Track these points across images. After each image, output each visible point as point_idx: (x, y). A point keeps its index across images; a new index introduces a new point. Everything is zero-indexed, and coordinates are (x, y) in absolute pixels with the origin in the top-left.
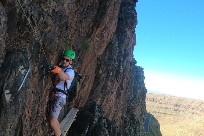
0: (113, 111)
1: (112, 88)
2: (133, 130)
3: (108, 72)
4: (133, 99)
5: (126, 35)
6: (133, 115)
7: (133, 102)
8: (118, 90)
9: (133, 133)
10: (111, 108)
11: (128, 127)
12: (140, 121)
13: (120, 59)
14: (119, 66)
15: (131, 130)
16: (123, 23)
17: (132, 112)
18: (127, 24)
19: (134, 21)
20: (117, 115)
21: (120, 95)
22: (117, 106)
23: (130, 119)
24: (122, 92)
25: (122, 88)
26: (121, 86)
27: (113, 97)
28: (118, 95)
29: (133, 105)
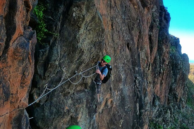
0: (159, 93)
1: (157, 81)
2: (176, 106)
3: (155, 75)
4: (174, 82)
5: (163, 51)
6: (175, 94)
7: (174, 84)
8: (161, 81)
9: (177, 108)
10: (157, 91)
11: (172, 104)
12: (182, 99)
13: (161, 65)
14: (160, 69)
15: (175, 106)
16: (161, 43)
17: (174, 92)
18: (163, 43)
19: (167, 40)
20: (161, 95)
21: (162, 83)
22: (161, 90)
23: (173, 98)
24: (163, 82)
25: (163, 80)
26: (163, 78)
27: (159, 86)
28: (161, 84)
29: (174, 87)
